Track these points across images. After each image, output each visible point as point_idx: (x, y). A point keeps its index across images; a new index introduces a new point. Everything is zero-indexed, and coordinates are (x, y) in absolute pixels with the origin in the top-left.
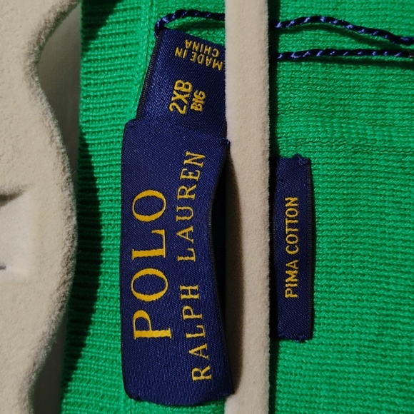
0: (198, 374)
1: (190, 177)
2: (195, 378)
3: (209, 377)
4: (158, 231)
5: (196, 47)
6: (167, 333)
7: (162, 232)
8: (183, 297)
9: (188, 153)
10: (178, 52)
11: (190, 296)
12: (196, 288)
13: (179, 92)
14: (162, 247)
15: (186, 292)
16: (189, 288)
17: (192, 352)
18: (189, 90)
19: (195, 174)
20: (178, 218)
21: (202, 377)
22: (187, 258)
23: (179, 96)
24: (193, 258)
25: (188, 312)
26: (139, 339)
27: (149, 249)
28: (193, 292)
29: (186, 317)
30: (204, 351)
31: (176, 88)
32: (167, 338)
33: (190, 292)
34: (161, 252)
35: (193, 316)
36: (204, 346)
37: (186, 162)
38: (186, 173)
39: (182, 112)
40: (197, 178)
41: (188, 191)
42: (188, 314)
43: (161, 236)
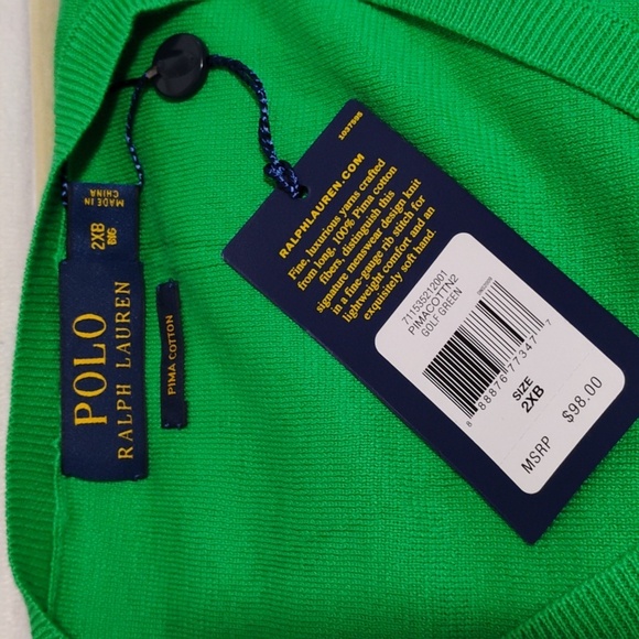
0: (123, 453)
1: (123, 305)
2: (120, 457)
3: (131, 457)
4: (99, 345)
5: (99, 193)
6: (103, 420)
7: (102, 346)
8: (118, 393)
9: (116, 284)
10: (87, 201)
11: (124, 393)
12: (129, 387)
13: (96, 233)
14: (102, 357)
15: (121, 390)
16: (124, 387)
17: (120, 435)
18: (103, 230)
19: (126, 302)
20: (118, 336)
21: (126, 456)
22: (124, 365)
23: (97, 237)
24: (129, 366)
25: (121, 405)
26: (79, 425)
27: (92, 357)
28: (127, 390)
29: (119, 408)
30: (130, 435)
31: (93, 230)
32: (103, 424)
33: (123, 390)
34: (102, 360)
35: (125, 408)
36: (130, 431)
37: (117, 291)
38: (119, 302)
39: (102, 248)
40: (128, 305)
41: (124, 316)
42: (121, 406)
43: (102, 349)
